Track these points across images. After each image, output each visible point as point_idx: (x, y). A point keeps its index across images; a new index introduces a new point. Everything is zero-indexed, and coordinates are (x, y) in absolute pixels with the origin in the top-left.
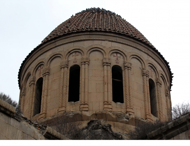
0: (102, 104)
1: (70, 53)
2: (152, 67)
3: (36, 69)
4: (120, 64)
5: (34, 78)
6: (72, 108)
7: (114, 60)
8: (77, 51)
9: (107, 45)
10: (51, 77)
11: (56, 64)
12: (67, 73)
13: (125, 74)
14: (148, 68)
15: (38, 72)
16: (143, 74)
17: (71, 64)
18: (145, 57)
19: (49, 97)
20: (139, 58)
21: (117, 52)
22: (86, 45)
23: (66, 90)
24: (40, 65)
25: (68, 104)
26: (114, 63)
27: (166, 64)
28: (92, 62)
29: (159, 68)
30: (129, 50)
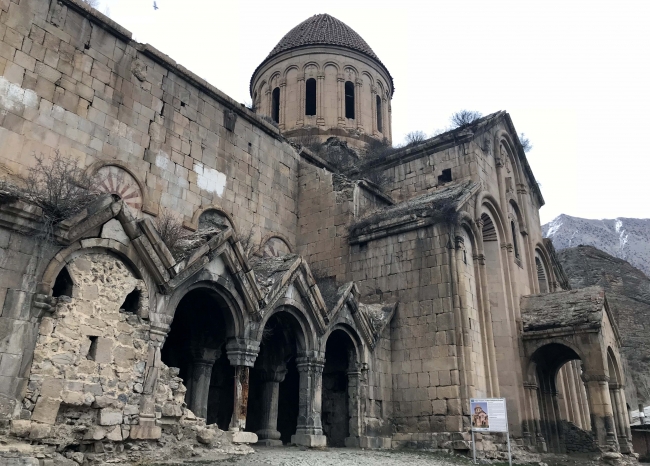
0: (336, 119)
1: (306, 65)
2: (380, 83)
3: (272, 78)
4: (353, 81)
5: (270, 87)
6: (309, 122)
7: (349, 76)
8: (313, 64)
9: (342, 60)
10: (288, 88)
11: (292, 75)
12: (303, 84)
13: (357, 90)
14: (376, 85)
15: (274, 81)
16: (372, 91)
17: (308, 77)
18: (373, 73)
19: (287, 109)
20: (368, 74)
21: (350, 67)
22: (322, 58)
23: (303, 104)
24: (276, 74)
25: (306, 117)
26: (347, 80)
27: (391, 79)
28: (327, 77)
29: (385, 85)
30: (361, 66)
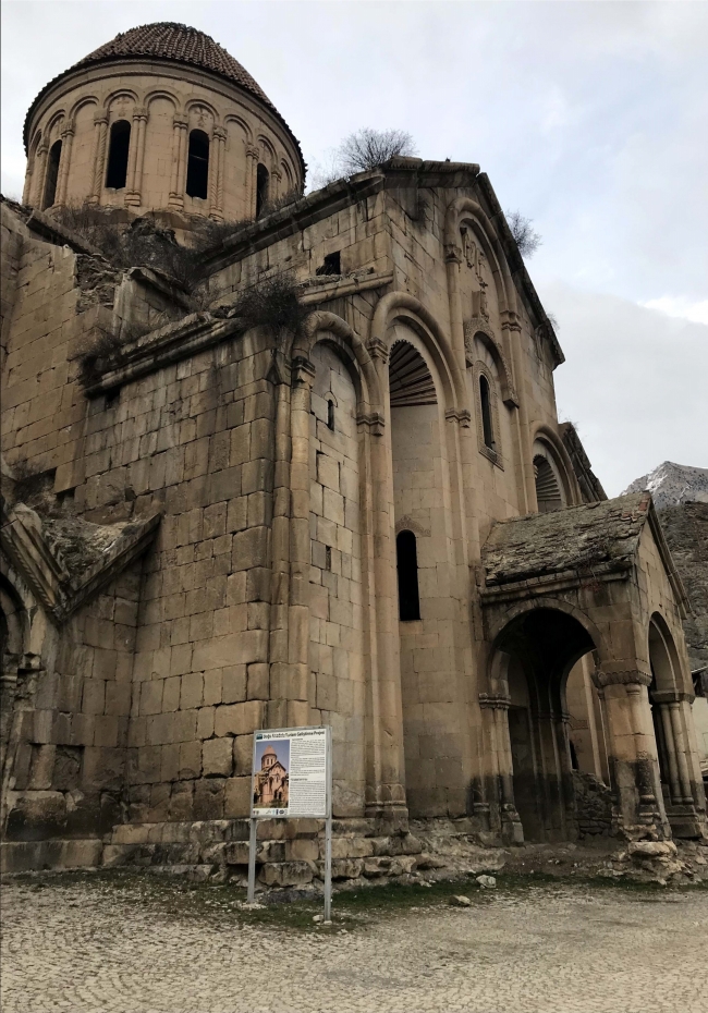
0: (166, 196)
1: (113, 97)
2: (266, 142)
3: (52, 123)
4: (207, 129)
5: (47, 141)
6: (111, 200)
7: (195, 120)
8: (126, 94)
9: (184, 89)
10: (76, 140)
11: (87, 115)
12: (105, 132)
13: (214, 147)
14: (257, 144)
15: (54, 130)
16: (248, 154)
17: (115, 118)
18: (254, 122)
19: (71, 178)
20: (242, 123)
21: (200, 105)
22: (144, 84)
23: (103, 167)
24: (58, 116)
25: (104, 191)
26: (195, 126)
27: (295, 143)
28: (154, 118)
29: (279, 148)
30: (224, 105)
